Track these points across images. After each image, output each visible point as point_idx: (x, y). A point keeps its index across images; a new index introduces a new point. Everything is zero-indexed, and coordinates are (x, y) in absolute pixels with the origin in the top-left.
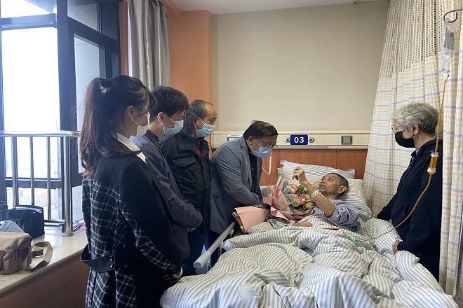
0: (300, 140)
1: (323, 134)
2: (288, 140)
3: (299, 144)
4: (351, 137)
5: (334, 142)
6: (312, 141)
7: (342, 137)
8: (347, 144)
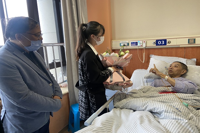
0: (162, 42)
1: (176, 38)
2: (154, 43)
3: (161, 45)
4: (195, 40)
5: (184, 43)
6: (169, 42)
7: (189, 40)
8: (191, 44)
